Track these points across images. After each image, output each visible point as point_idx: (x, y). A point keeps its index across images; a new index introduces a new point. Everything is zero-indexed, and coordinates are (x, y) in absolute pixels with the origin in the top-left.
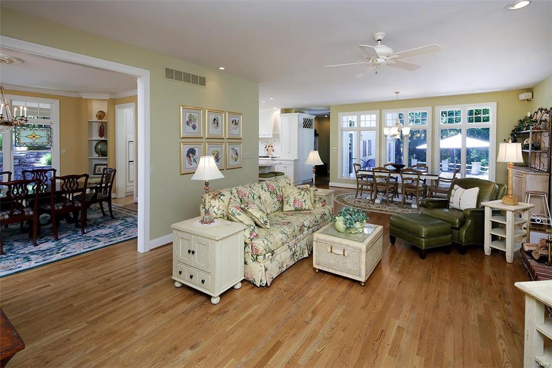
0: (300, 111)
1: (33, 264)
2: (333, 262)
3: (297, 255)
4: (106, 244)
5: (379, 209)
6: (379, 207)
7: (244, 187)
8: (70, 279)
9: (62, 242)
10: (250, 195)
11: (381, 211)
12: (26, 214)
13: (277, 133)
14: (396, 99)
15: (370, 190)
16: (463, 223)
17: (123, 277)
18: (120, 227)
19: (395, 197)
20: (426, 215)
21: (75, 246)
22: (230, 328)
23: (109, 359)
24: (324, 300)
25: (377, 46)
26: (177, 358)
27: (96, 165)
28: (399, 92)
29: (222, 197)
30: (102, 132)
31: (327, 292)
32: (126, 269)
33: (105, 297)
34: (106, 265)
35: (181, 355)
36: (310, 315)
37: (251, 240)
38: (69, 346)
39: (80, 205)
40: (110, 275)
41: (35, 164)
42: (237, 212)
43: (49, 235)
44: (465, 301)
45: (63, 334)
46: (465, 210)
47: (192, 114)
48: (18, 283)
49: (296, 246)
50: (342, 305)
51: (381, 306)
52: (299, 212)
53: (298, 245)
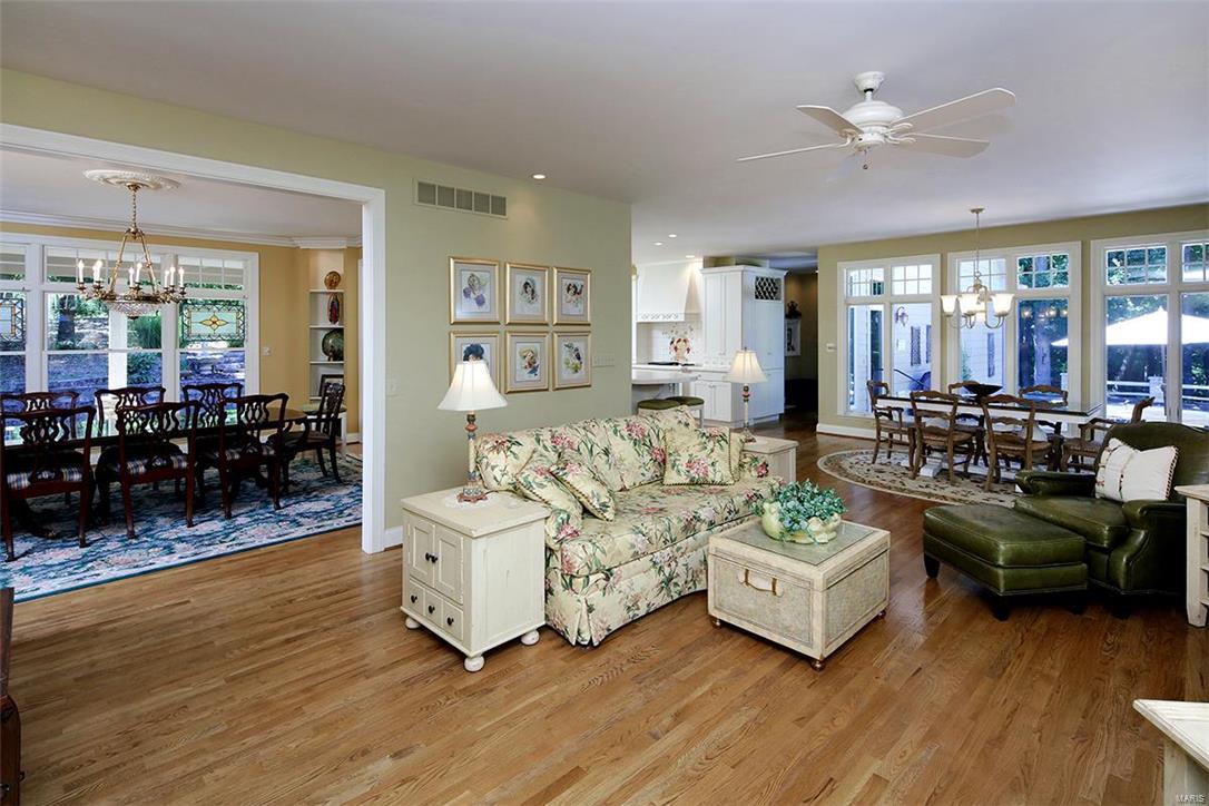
0: (749, 260)
1: (174, 560)
2: (751, 606)
3: (676, 584)
4: (311, 532)
5: (927, 490)
6: (927, 487)
7: (571, 427)
8: (228, 594)
9: (237, 523)
10: (582, 446)
11: (930, 495)
12: (176, 466)
13: (694, 311)
14: (975, 226)
15: (908, 445)
16: (1121, 536)
17: (319, 597)
18: (346, 500)
19: (976, 463)
20: (1025, 513)
21: (256, 531)
22: (485, 726)
23: (239, 754)
24: (712, 692)
25: (864, 104)
26: (360, 772)
27: (324, 377)
28: (981, 210)
29: (514, 448)
30: (335, 313)
31: (726, 673)
32: (329, 582)
33: (274, 633)
34: (297, 572)
35: (369, 767)
36: (667, 721)
37: (561, 542)
38: (181, 719)
39: (272, 452)
40: (295, 592)
41: (236, 374)
42: (537, 480)
43: (218, 507)
44: (1085, 736)
45: (178, 695)
46: (1130, 502)
47: (475, 273)
48: (139, 593)
49: (673, 564)
50: (752, 707)
51: (846, 724)
52: (698, 487)
53: (681, 561)
